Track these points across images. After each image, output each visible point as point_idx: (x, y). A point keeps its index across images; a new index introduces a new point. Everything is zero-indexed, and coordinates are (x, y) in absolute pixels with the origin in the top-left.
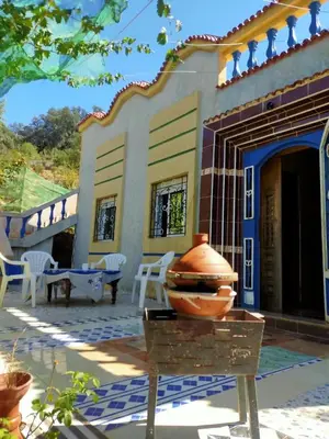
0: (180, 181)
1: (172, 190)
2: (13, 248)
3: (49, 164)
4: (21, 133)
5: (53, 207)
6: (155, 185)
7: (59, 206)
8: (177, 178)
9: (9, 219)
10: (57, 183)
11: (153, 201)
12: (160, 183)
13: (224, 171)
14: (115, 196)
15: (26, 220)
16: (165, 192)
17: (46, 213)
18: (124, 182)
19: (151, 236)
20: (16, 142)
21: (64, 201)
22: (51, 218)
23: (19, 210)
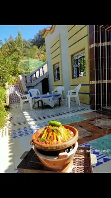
0: (82, 52)
1: (79, 57)
2: (27, 87)
3: (42, 52)
4: (32, 42)
5: (39, 70)
6: (72, 56)
7: (41, 70)
8: (80, 51)
9: (26, 77)
10: (41, 60)
11: (72, 63)
12: (74, 54)
13: (100, 44)
14: (59, 63)
15: (31, 76)
16: (77, 58)
17: (37, 73)
18: (61, 56)
19: (73, 78)
20: (31, 46)
21: (43, 68)
22: (40, 75)
23: (29, 73)
